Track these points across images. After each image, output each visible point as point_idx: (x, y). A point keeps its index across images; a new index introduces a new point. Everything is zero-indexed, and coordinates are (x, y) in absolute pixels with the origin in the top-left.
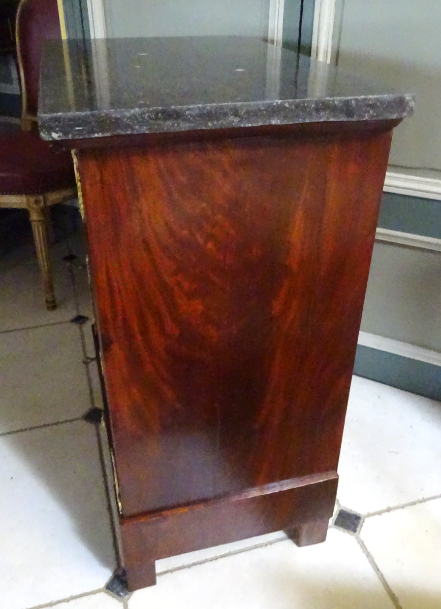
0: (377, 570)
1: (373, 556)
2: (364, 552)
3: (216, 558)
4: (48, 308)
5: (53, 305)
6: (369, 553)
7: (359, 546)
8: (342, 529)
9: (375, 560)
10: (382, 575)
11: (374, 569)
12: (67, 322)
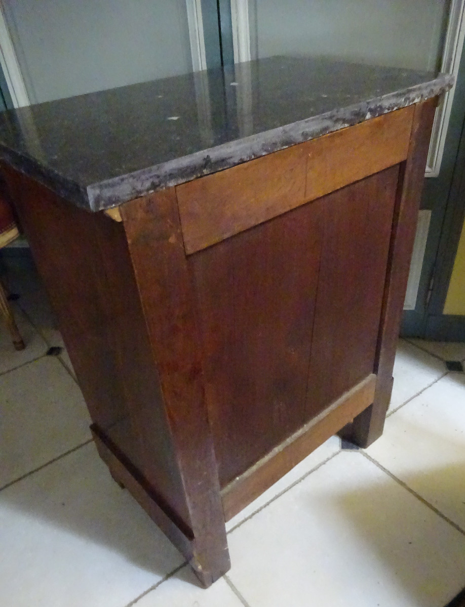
0: (384, 469)
1: (378, 461)
2: (370, 460)
3: (268, 504)
4: (18, 349)
5: (21, 345)
6: (373, 460)
7: (365, 458)
8: (349, 450)
9: (380, 463)
10: (389, 472)
11: (382, 469)
12: (44, 356)
